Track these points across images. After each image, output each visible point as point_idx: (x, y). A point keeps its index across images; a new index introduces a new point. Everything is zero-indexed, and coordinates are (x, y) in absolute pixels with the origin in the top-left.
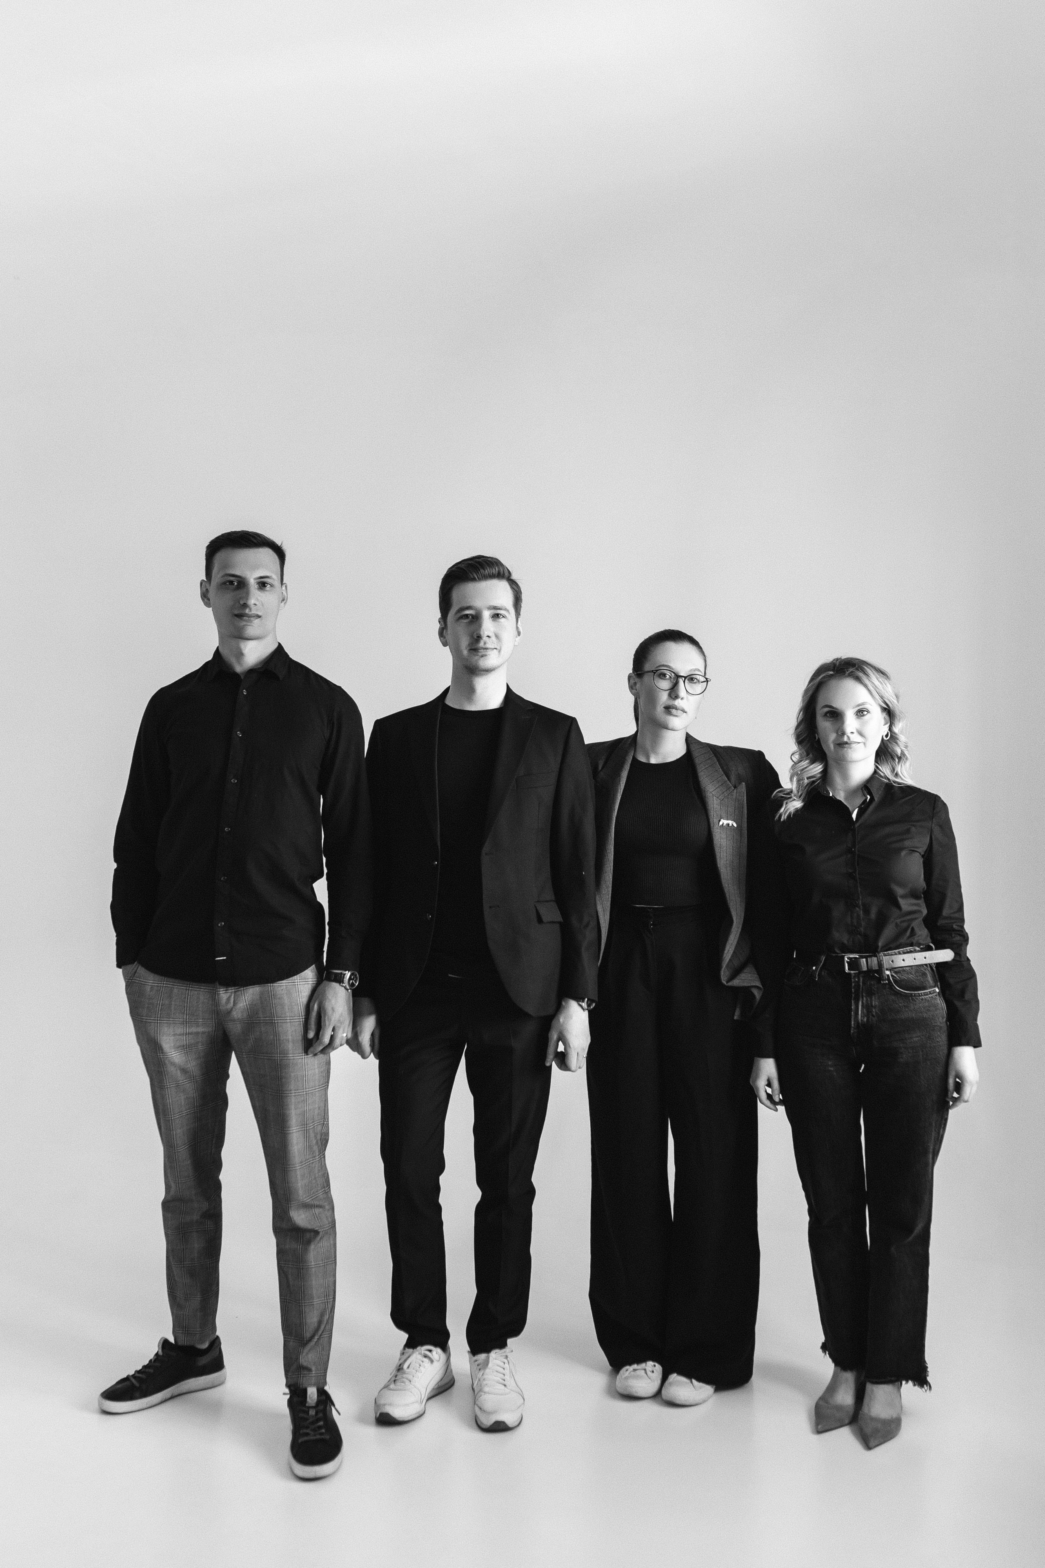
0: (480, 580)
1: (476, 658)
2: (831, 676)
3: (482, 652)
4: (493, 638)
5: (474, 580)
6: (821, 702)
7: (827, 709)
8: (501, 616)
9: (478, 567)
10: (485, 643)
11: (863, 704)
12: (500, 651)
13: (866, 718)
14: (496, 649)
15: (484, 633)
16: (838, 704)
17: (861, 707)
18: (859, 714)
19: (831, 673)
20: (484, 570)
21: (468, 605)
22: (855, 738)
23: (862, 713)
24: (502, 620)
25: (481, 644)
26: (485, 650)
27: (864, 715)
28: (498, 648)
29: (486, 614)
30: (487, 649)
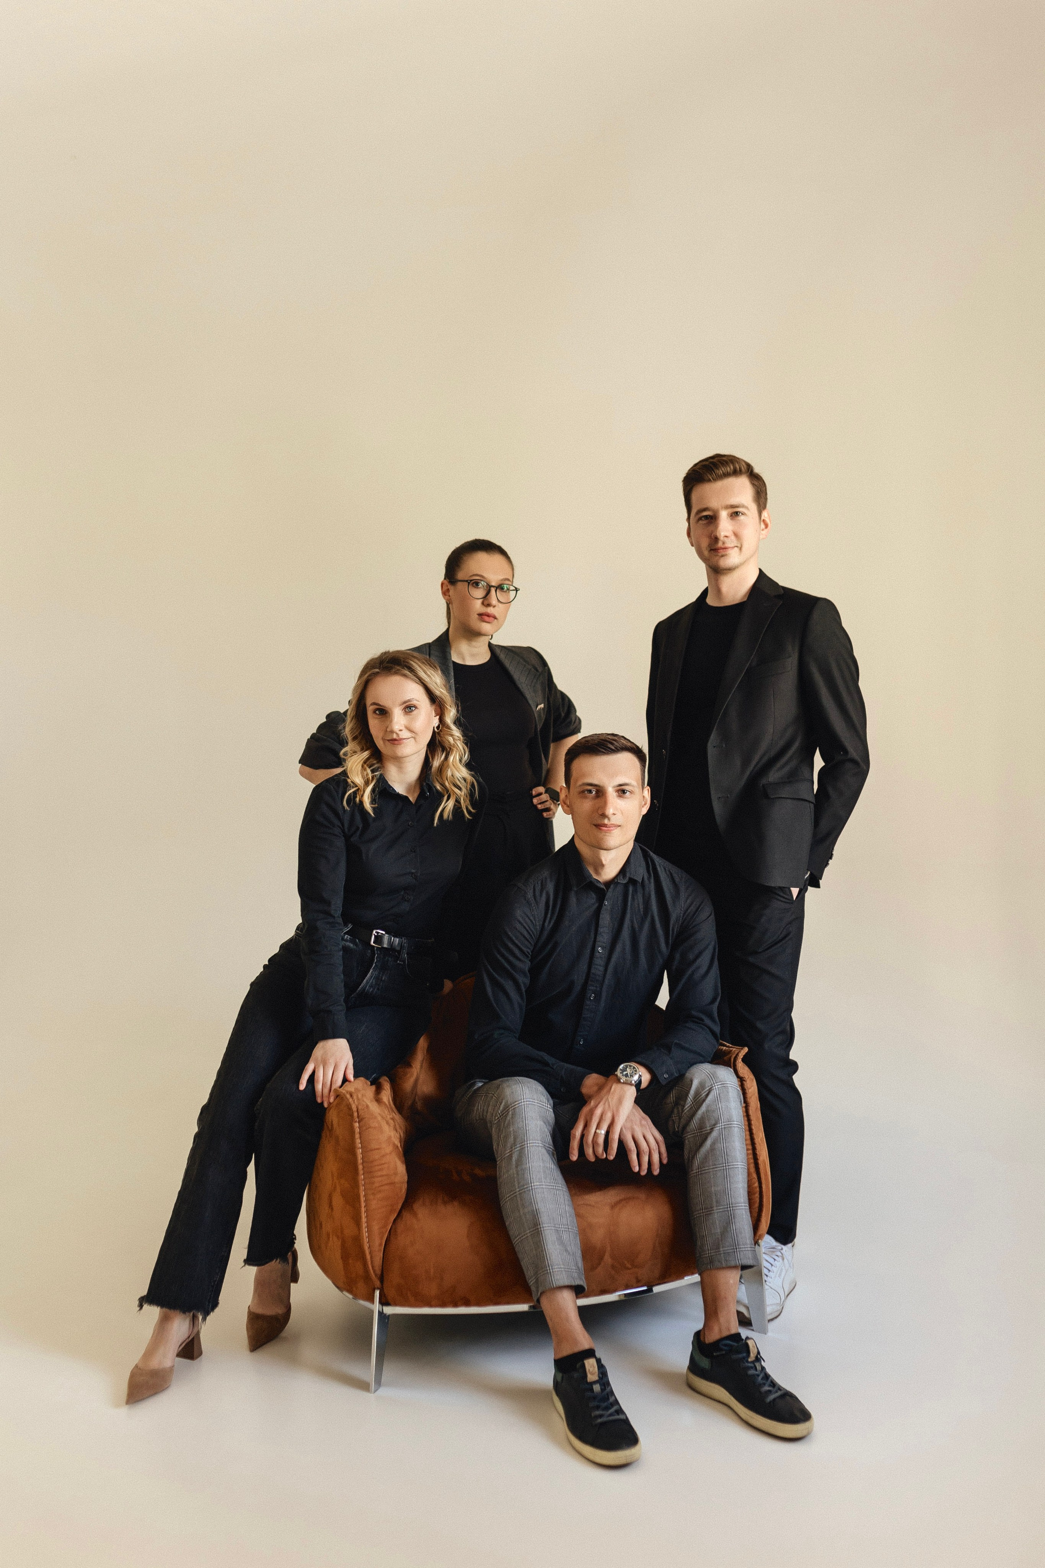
0: (715, 480)
1: (717, 558)
2: (377, 674)
3: (722, 552)
4: (733, 537)
5: (709, 481)
6: (369, 701)
7: (375, 707)
8: (741, 514)
9: (711, 468)
10: (724, 543)
11: (409, 701)
12: (741, 549)
13: (415, 712)
14: (737, 547)
15: (720, 535)
16: (386, 702)
17: (407, 704)
18: (407, 710)
19: (377, 670)
20: (718, 469)
21: (705, 506)
22: (405, 734)
23: (410, 709)
24: (742, 518)
25: (720, 544)
26: (724, 550)
27: (412, 711)
28: (739, 545)
29: (724, 515)
30: (726, 548)
